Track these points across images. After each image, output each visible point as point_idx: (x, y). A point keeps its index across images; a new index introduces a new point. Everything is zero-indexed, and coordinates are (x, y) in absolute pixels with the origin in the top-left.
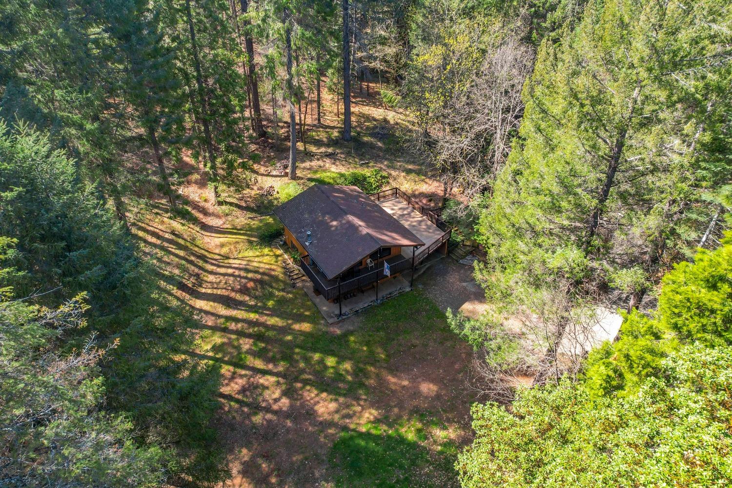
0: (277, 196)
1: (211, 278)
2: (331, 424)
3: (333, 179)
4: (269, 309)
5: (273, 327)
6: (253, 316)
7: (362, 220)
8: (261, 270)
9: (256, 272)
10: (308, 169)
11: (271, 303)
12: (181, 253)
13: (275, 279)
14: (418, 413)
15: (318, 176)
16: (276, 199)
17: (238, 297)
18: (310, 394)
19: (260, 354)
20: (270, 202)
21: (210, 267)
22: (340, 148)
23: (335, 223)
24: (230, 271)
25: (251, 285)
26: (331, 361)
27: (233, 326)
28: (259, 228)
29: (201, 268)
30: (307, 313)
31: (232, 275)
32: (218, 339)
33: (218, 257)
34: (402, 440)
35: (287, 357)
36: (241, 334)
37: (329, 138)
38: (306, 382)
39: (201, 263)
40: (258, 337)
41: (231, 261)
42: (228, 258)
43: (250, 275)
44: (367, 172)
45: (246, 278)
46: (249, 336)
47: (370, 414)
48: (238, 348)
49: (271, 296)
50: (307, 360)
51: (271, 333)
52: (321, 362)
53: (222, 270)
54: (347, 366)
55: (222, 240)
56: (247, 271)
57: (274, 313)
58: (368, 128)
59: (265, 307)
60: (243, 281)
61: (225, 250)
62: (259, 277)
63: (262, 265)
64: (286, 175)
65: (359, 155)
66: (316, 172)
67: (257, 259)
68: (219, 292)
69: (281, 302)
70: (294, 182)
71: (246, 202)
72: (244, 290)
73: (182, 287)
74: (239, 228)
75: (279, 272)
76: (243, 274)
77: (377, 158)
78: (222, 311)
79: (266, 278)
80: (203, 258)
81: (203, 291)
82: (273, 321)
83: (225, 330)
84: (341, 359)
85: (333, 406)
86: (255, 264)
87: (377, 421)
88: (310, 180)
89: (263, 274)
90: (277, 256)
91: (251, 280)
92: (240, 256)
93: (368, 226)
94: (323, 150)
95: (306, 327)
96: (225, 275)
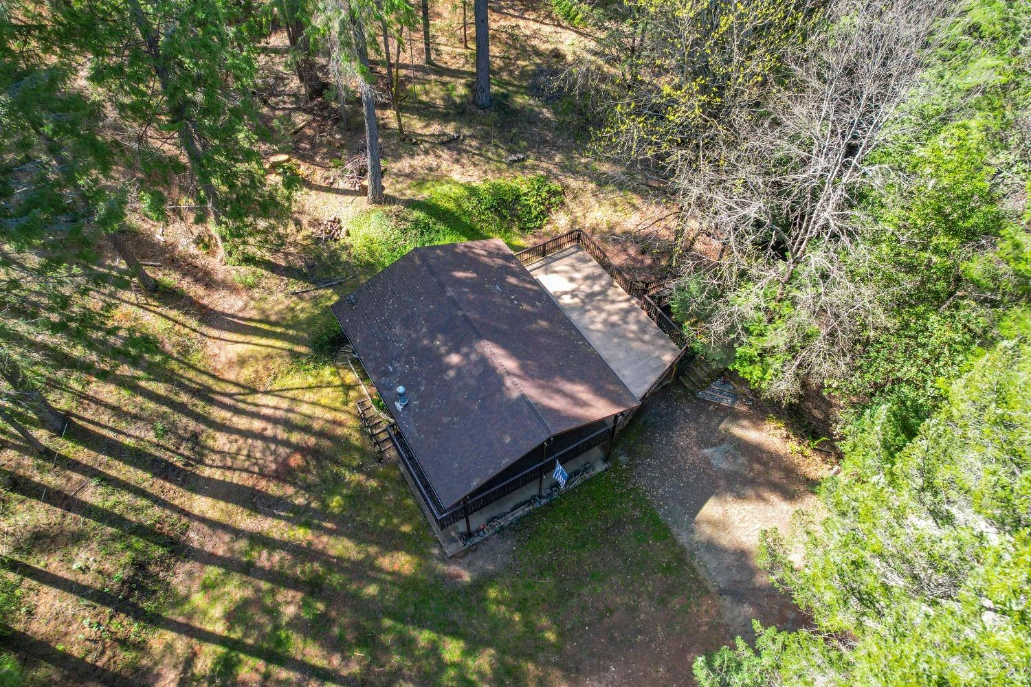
0: (348, 241)
1: (221, 441)
3: (456, 200)
4: (331, 517)
5: (341, 564)
6: (301, 534)
7: (514, 353)
8: (316, 426)
9: (307, 429)
10: (407, 176)
11: (336, 502)
12: (160, 388)
13: (342, 444)
15: (424, 194)
16: (345, 248)
17: (274, 489)
19: (315, 628)
20: (334, 255)
21: (219, 414)
22: (470, 124)
23: (455, 359)
24: (257, 425)
25: (296, 460)
26: (452, 650)
27: (264, 559)
28: (311, 321)
29: (199, 418)
30: (406, 529)
31: (260, 436)
32: (235, 590)
33: (234, 390)
35: (368, 640)
36: (279, 579)
37: (448, 98)
39: (200, 406)
40: (313, 588)
41: (261, 399)
42: (254, 391)
43: (295, 437)
44: (521, 182)
45: (287, 443)
46: (294, 584)
48: (273, 612)
49: (336, 484)
50: (406, 644)
51: (336, 579)
52: (434, 650)
53: (242, 422)
54: (484, 661)
55: (241, 349)
56: (289, 426)
57: (346, 526)
58: (524, 73)
59: (324, 513)
60: (283, 451)
61: (246, 374)
62: (312, 441)
63: (318, 412)
64: (363, 191)
65: (506, 141)
66: (421, 183)
67: (309, 396)
68: (235, 478)
69: (358, 498)
70: (380, 210)
71: (287, 254)
72: (284, 474)
73: (163, 470)
74: (273, 318)
75: (350, 429)
76: (281, 433)
77: (542, 146)
78: (246, 521)
79: (325, 443)
80: (204, 394)
81: (207, 472)
82: (341, 547)
83: (248, 569)
84: (473, 646)
86: (305, 409)
88: (412, 204)
89: (321, 434)
90: (347, 388)
91: (297, 448)
92: (276, 387)
94: (435, 128)
95: (402, 562)
96: (247, 434)
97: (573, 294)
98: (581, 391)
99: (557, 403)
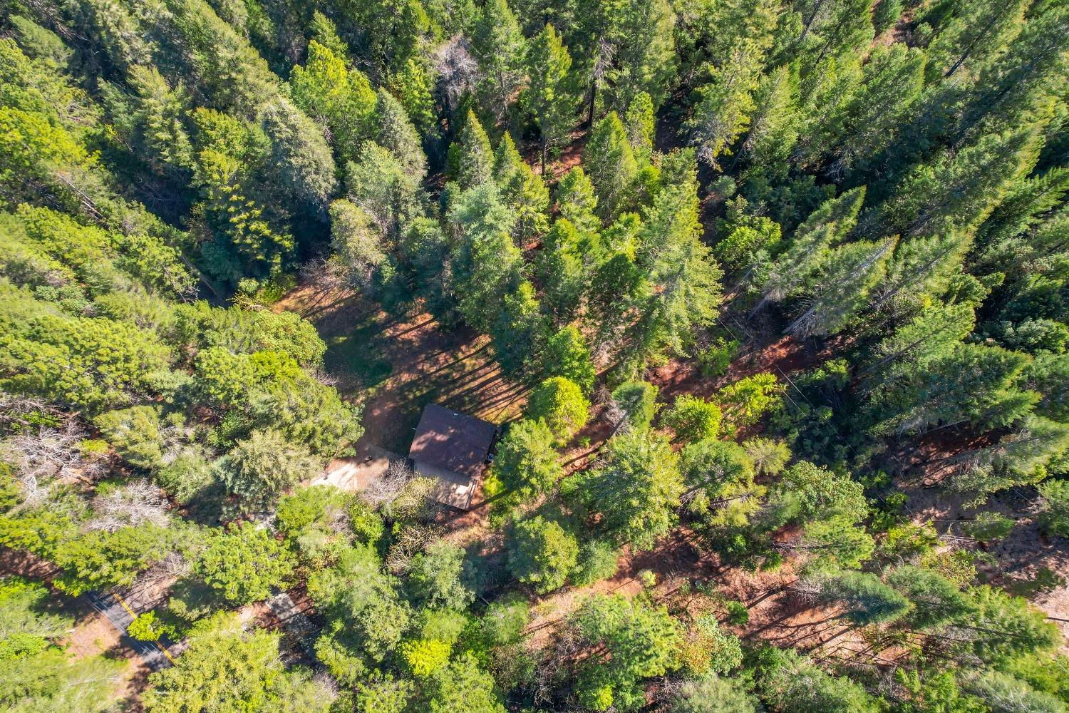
1: (505, 388)
2: (399, 373)
5: (453, 389)
6: (466, 387)
7: (440, 442)
8: (487, 408)
11: (467, 399)
13: (478, 410)
14: (374, 400)
18: (414, 377)
19: (446, 376)
21: (512, 392)
24: (500, 398)
25: (483, 398)
26: (418, 394)
27: (470, 377)
29: (514, 387)
31: (496, 396)
32: (468, 368)
34: (372, 386)
35: (435, 383)
36: (462, 377)
38: (419, 379)
39: (517, 389)
40: (454, 381)
41: (506, 404)
43: (488, 402)
46: (459, 379)
47: (389, 386)
48: (457, 371)
49: (471, 402)
50: (427, 387)
51: (451, 386)
52: (421, 391)
53: (505, 395)
54: (411, 397)
56: (494, 403)
57: (459, 396)
59: (467, 395)
62: (484, 405)
67: (496, 413)
68: (491, 384)
69: (463, 403)
72: (482, 394)
76: (493, 400)
78: (482, 380)
82: (457, 392)
83: (470, 373)
84: (415, 397)
85: (403, 379)
87: (385, 386)
89: (483, 408)
91: (485, 401)
93: (433, 439)
96: (500, 394)
97: (455, 490)
98: (421, 447)
99: (422, 439)
